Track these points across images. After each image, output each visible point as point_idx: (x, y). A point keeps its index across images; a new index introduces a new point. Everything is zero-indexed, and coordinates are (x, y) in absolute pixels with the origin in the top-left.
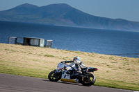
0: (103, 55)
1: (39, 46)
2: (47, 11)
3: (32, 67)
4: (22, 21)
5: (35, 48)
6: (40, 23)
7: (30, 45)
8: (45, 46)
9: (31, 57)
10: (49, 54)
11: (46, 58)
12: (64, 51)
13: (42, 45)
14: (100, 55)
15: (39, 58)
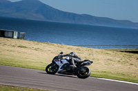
0: (71, 46)
1: (13, 37)
3: (7, 57)
5: (9, 39)
7: (4, 37)
8: (18, 38)
9: (6, 48)
10: (22, 45)
11: (19, 49)
12: (36, 42)
13: (15, 37)
14: (68, 46)
15: (12, 49)
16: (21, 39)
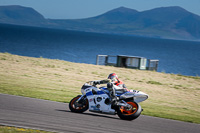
1: (138, 68)
2: (150, 18)
4: (115, 33)
5: (133, 70)
6: (141, 35)
7: (126, 66)
8: (147, 69)
10: (154, 80)
11: (149, 87)
12: (176, 76)
13: (143, 67)
15: (139, 85)
16: (152, 70)
